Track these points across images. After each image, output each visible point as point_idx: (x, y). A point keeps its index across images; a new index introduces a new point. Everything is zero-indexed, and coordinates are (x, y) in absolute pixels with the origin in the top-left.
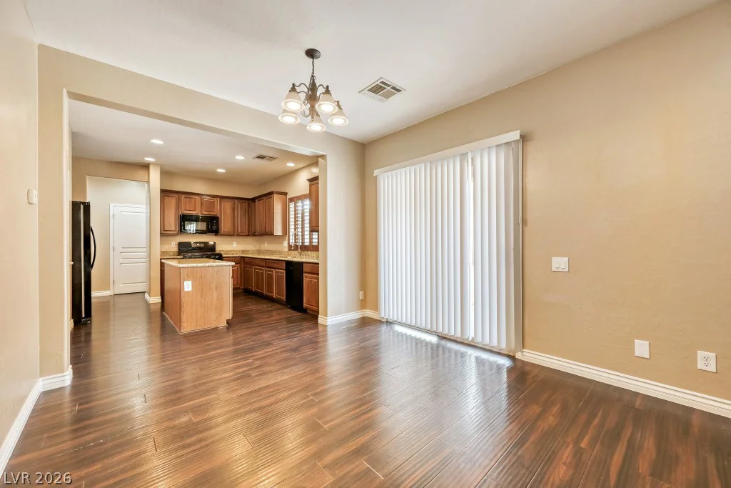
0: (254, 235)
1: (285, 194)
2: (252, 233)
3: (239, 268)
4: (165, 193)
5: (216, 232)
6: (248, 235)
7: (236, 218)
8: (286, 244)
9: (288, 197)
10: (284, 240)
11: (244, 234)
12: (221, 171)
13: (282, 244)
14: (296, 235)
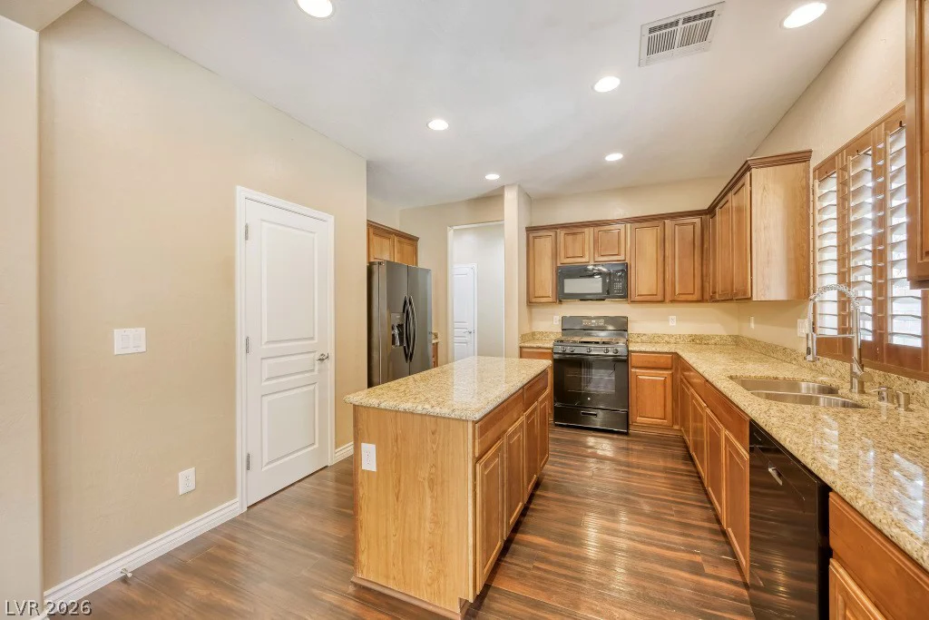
0: (713, 300)
1: (804, 157)
2: (707, 295)
3: (669, 382)
4: (532, 232)
5: (625, 295)
6: (702, 300)
7: (669, 260)
8: (804, 327)
9: (814, 163)
10: (801, 315)
11: (690, 297)
12: (614, 157)
13: (794, 326)
14: (844, 302)
